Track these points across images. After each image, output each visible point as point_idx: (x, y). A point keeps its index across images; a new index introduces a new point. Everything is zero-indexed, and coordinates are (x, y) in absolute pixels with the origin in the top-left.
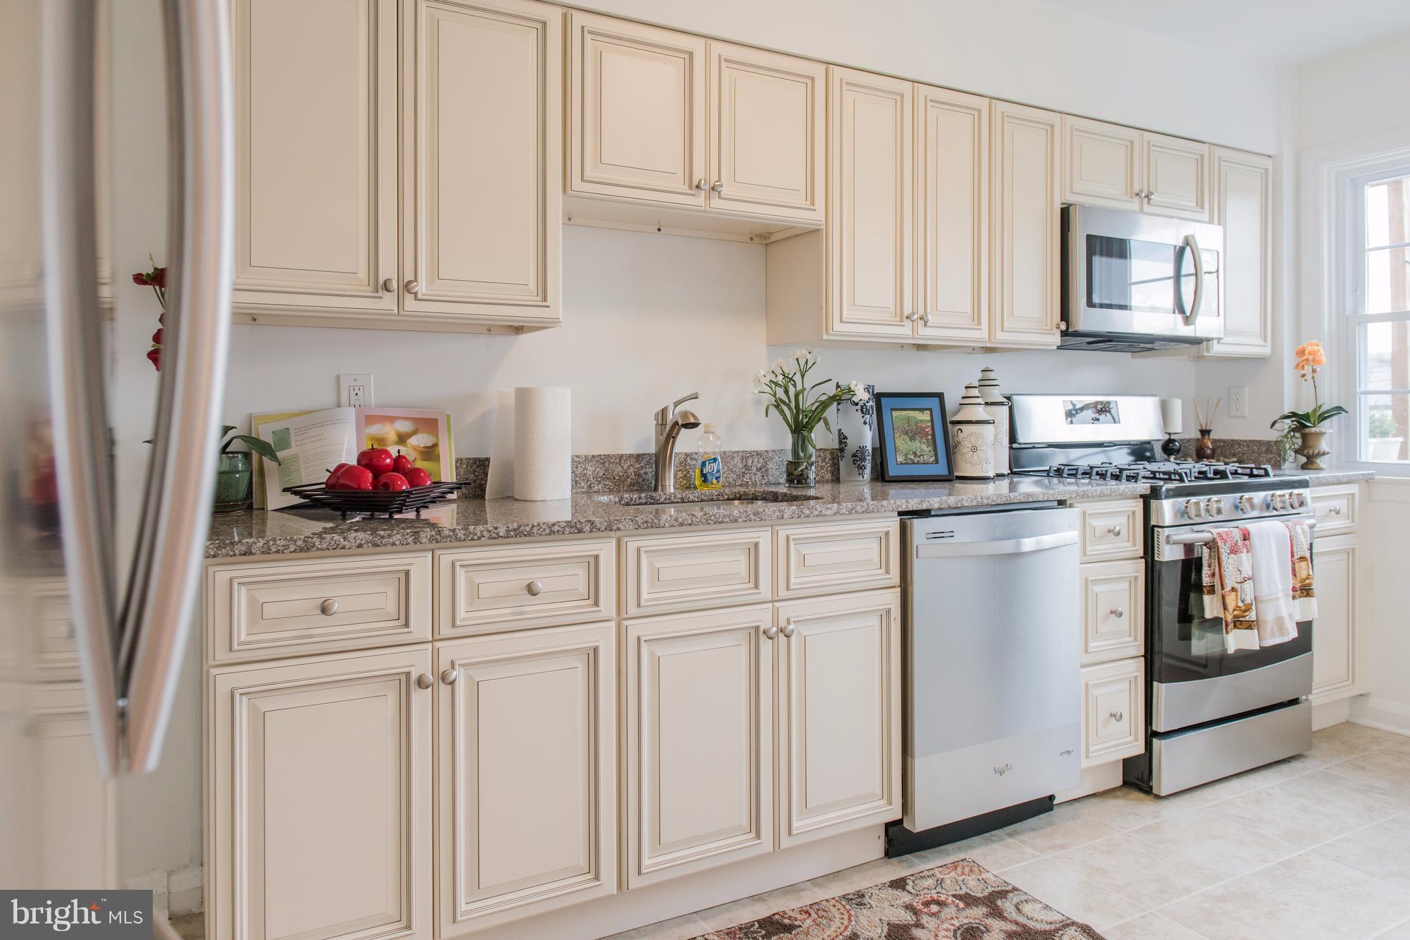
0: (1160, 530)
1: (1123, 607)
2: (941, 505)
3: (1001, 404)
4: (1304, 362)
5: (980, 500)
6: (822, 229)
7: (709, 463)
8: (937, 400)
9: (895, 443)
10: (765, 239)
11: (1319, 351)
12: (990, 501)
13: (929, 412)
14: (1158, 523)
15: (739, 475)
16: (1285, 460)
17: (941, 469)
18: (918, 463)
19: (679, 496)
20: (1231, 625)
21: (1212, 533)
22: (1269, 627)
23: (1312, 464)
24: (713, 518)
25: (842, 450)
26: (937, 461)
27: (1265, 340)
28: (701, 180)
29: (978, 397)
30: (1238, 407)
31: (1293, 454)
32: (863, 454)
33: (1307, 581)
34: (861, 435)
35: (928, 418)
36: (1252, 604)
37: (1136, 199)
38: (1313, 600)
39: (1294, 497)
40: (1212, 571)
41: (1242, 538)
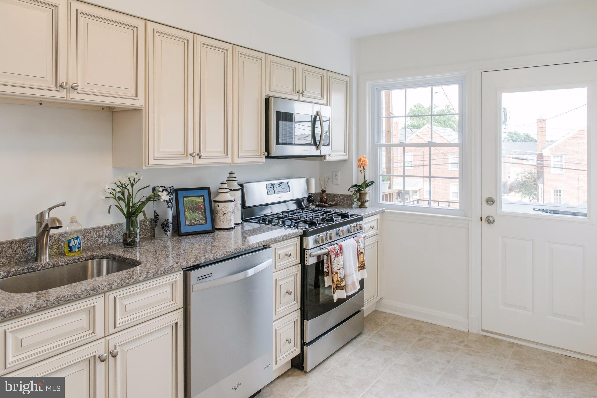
0: (307, 251)
1: (292, 289)
2: (206, 260)
3: (238, 190)
4: (361, 165)
5: (226, 254)
6: (143, 109)
7: (73, 240)
8: (206, 191)
9: (185, 214)
10: (111, 109)
11: (366, 160)
12: (231, 253)
13: (202, 197)
14: (306, 247)
15: (94, 242)
16: (353, 203)
17: (209, 227)
18: (197, 224)
19: (52, 264)
20: (336, 289)
21: (328, 249)
22: (349, 287)
23: (363, 206)
24: (62, 299)
25: (156, 222)
26: (206, 223)
27: (346, 154)
28: (63, 83)
29: (227, 189)
30: (336, 180)
31: (356, 201)
32: (167, 223)
33: (363, 262)
34: (166, 213)
35: (202, 200)
36: (343, 278)
37: (297, 94)
38: (365, 270)
39: (358, 225)
40: (328, 265)
41: (339, 250)
